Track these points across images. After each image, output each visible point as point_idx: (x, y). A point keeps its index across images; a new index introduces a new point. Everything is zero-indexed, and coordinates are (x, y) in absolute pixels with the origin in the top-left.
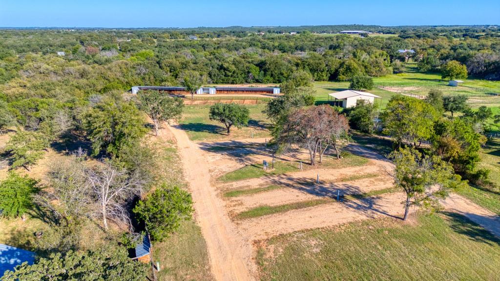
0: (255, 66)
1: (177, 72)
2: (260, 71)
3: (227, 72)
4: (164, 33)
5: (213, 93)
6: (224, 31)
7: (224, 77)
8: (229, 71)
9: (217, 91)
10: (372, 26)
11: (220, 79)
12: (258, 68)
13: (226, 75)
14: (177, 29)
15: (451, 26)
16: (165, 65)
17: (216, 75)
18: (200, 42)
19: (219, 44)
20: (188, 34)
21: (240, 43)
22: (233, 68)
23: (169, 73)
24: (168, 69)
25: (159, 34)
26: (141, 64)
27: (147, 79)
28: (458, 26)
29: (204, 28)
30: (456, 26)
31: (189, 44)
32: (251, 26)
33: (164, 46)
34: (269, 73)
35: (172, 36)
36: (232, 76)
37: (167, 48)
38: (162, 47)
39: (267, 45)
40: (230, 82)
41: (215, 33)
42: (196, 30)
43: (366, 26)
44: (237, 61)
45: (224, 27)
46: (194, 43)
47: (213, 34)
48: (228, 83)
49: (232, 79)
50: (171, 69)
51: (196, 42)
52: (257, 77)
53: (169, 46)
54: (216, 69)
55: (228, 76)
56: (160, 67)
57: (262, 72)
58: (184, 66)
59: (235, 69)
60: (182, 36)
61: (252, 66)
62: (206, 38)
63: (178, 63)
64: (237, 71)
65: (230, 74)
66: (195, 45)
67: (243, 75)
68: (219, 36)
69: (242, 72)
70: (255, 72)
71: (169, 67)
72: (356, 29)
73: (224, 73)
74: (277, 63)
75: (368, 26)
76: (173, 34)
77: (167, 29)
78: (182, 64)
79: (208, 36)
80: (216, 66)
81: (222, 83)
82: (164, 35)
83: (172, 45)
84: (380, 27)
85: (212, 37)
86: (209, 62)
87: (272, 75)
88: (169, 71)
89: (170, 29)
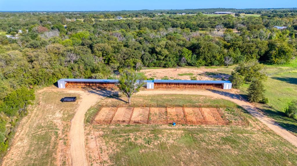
0: (187, 50)
1: (109, 56)
2: (192, 55)
3: (160, 56)
4: (100, 14)
5: (150, 88)
6: (139, 13)
7: (155, 61)
8: (161, 55)
9: (155, 83)
10: (230, 9)
11: (152, 62)
12: (190, 52)
13: (158, 59)
14: (108, 11)
15: (279, 9)
16: (97, 49)
17: (149, 59)
18: (126, 21)
19: (139, 23)
20: (116, 15)
21: (155, 22)
22: (166, 52)
23: (101, 57)
24: (101, 53)
25: (97, 15)
26: (71, 51)
27: (76, 69)
28: (284, 8)
29: (125, 11)
30: (282, 8)
31: (118, 24)
32: (154, 10)
33: (100, 25)
34: (203, 57)
35: (106, 16)
36: (163, 60)
37: (102, 27)
38: (98, 25)
39: (175, 23)
40: (162, 65)
41: (134, 14)
42: (121, 12)
43: (227, 9)
44: (170, 45)
45: (137, 10)
46: (122, 23)
47: (132, 15)
48: (160, 66)
49: (164, 62)
50: (103, 53)
51: (123, 22)
52: (189, 61)
53: (103, 25)
54: (148, 53)
55: (160, 60)
56: (93, 52)
57: (195, 56)
58: (116, 50)
59: (168, 53)
60: (112, 17)
61: (185, 50)
62: (128, 17)
63: (110, 47)
64: (170, 55)
65: (163, 58)
66: (122, 24)
67: (175, 59)
68: (137, 16)
69: (174, 55)
70: (188, 55)
71: (101, 51)
72: (223, 11)
73: (156, 57)
74: (210, 46)
75: (228, 9)
76: (106, 15)
77: (103, 12)
78: (114, 48)
79: (130, 16)
80: (148, 49)
81: (153, 66)
82: (100, 16)
83: (106, 24)
84: (236, 9)
85: (132, 17)
86: (139, 45)
87: (205, 59)
88: (101, 56)
89: (104, 12)
